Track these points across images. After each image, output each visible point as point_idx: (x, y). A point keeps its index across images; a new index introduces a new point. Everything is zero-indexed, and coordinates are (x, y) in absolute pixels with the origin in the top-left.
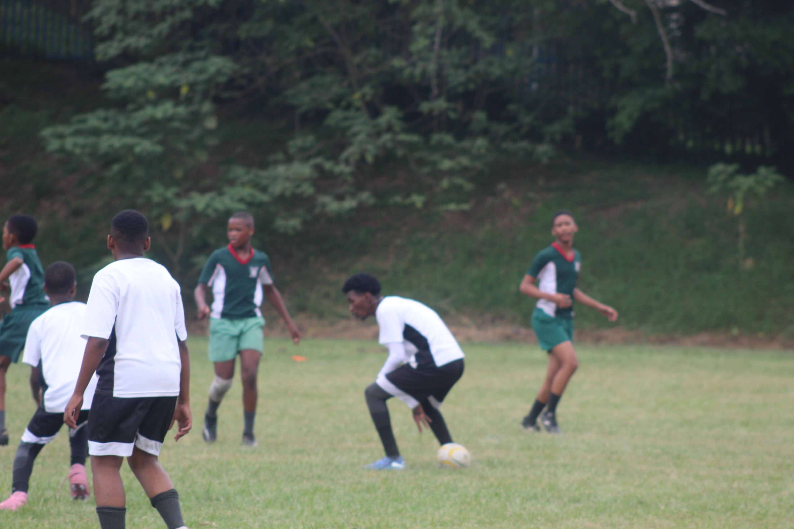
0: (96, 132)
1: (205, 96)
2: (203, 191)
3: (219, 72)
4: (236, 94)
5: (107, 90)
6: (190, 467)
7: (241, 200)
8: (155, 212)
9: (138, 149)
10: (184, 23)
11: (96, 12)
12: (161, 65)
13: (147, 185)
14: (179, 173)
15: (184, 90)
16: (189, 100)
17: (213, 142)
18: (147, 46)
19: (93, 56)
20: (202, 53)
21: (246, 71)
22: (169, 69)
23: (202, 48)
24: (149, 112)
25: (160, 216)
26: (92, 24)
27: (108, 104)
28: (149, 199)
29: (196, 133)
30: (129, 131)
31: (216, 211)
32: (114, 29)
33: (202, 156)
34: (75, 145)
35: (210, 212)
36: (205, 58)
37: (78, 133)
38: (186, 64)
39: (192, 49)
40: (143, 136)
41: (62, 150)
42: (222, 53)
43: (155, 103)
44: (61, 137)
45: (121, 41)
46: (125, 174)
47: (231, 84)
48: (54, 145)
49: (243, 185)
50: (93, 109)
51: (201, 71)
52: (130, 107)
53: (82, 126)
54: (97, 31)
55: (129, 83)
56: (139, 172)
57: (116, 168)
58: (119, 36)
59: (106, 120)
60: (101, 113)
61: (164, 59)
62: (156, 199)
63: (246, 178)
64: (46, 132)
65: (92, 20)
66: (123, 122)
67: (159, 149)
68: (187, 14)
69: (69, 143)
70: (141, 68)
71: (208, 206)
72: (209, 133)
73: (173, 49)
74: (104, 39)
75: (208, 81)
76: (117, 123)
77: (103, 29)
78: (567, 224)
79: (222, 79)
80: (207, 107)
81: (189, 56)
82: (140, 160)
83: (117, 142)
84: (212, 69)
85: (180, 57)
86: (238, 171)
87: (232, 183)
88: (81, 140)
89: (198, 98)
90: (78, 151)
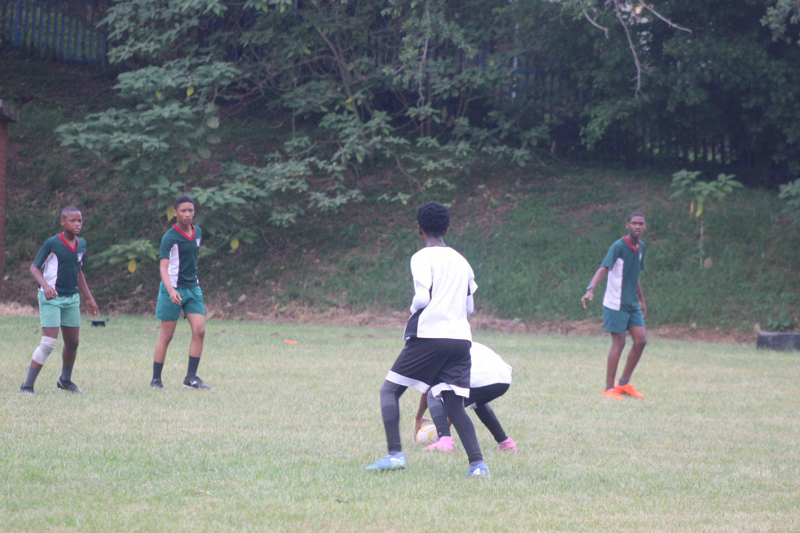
0: (108, 129)
1: (209, 98)
2: (205, 186)
3: (222, 76)
4: (237, 97)
5: (119, 90)
6: (187, 440)
7: (240, 195)
8: (160, 205)
9: (145, 146)
10: (190, 30)
11: (110, 19)
12: (168, 68)
13: (155, 180)
14: (183, 170)
15: (190, 92)
16: (194, 102)
17: (215, 140)
18: (155, 50)
19: (107, 58)
20: (207, 59)
21: (247, 75)
22: (176, 72)
23: (207, 54)
24: (157, 110)
25: (164, 208)
26: (106, 30)
27: (119, 104)
28: (155, 191)
29: (200, 131)
30: (137, 129)
31: (216, 204)
32: (126, 34)
33: (205, 154)
34: (88, 140)
35: (211, 204)
36: (210, 63)
37: (90, 129)
38: (192, 68)
39: (197, 54)
40: (149, 133)
41: (75, 145)
42: (226, 59)
43: (163, 104)
44: (75, 133)
45: (132, 45)
46: (133, 169)
47: (233, 87)
48: (68, 140)
49: (242, 180)
50: (105, 109)
51: (206, 76)
52: (139, 107)
53: (95, 123)
54: (111, 36)
55: (139, 84)
56: (146, 167)
57: (125, 162)
58: (131, 40)
59: (116, 118)
60: (113, 112)
61: (171, 63)
62: (161, 192)
63: (245, 175)
64: (61, 128)
65: (107, 25)
66: (133, 120)
67: (165, 145)
68: (195, 22)
69: (82, 139)
70: (150, 70)
71: (209, 199)
72: (213, 131)
73: (181, 54)
74: (116, 44)
75: (212, 84)
76: (127, 122)
77: (117, 34)
79: (225, 83)
80: (211, 108)
81: (195, 61)
82: (147, 155)
83: (126, 139)
84: (216, 73)
85: (187, 62)
86: (238, 168)
87: (232, 179)
88: (93, 136)
89: (202, 99)
90: (90, 146)
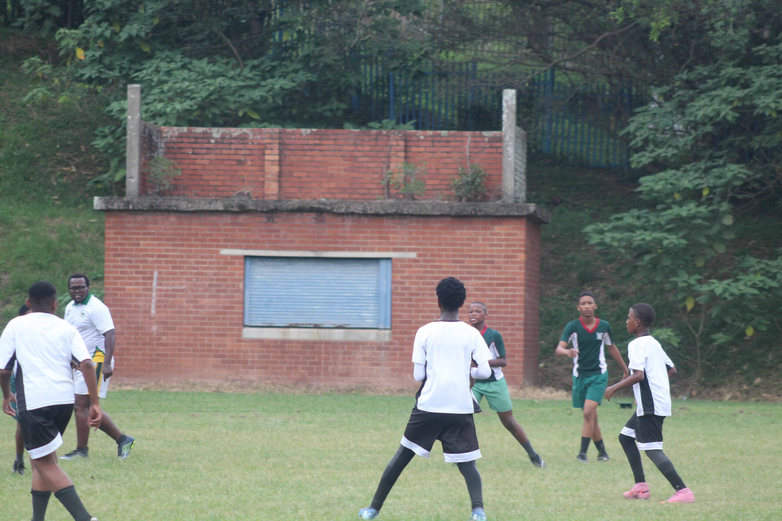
0: (631, 228)
1: (723, 198)
2: (721, 278)
3: (735, 177)
4: (749, 196)
5: (641, 193)
6: (711, 512)
7: (753, 286)
8: (680, 297)
9: (665, 242)
10: (705, 135)
11: (631, 128)
12: (686, 171)
13: (674, 273)
14: (700, 264)
15: (705, 193)
16: (709, 201)
17: (729, 236)
18: (674, 155)
19: (629, 163)
20: (721, 162)
21: (758, 176)
22: (692, 175)
23: (721, 157)
24: (676, 210)
25: (684, 299)
26: (628, 137)
27: (642, 204)
28: (676, 283)
29: (716, 228)
30: (658, 227)
31: (732, 294)
32: (646, 141)
33: (721, 249)
34: (613, 239)
35: (727, 295)
36: (724, 165)
37: (616, 229)
38: (707, 171)
39: (711, 158)
40: (669, 231)
41: (602, 243)
42: (738, 162)
43: (680, 204)
44: (601, 232)
45: (652, 151)
46: (655, 264)
47: (745, 187)
48: (595, 239)
49: (755, 273)
50: (628, 209)
51: (720, 177)
52: (659, 207)
53: (619, 223)
54: (632, 143)
55: (658, 187)
56: (667, 262)
57: (647, 258)
58: (651, 147)
59: (639, 218)
60: (635, 212)
61: (688, 167)
62: (681, 285)
63: (757, 268)
64: (589, 228)
65: (628, 133)
66: (653, 220)
67: (684, 242)
68: (709, 128)
69: (608, 238)
70: (669, 174)
71: (725, 290)
72: (727, 228)
73: (697, 158)
74: (637, 150)
75: (726, 185)
76: (648, 221)
77: (638, 141)
78: (590, 303)
79: (737, 183)
80: (725, 206)
81: (710, 164)
82: (667, 251)
83: (648, 236)
84: (730, 175)
85: (702, 165)
86: (751, 261)
87: (745, 271)
88: (618, 235)
89: (717, 199)
90: (615, 244)
